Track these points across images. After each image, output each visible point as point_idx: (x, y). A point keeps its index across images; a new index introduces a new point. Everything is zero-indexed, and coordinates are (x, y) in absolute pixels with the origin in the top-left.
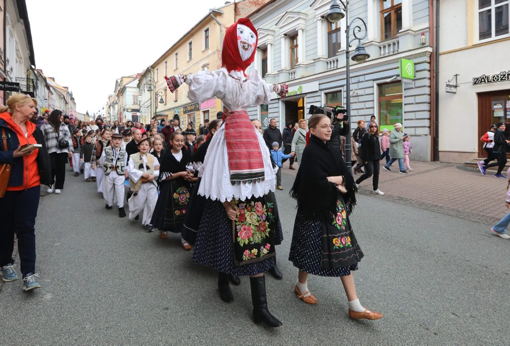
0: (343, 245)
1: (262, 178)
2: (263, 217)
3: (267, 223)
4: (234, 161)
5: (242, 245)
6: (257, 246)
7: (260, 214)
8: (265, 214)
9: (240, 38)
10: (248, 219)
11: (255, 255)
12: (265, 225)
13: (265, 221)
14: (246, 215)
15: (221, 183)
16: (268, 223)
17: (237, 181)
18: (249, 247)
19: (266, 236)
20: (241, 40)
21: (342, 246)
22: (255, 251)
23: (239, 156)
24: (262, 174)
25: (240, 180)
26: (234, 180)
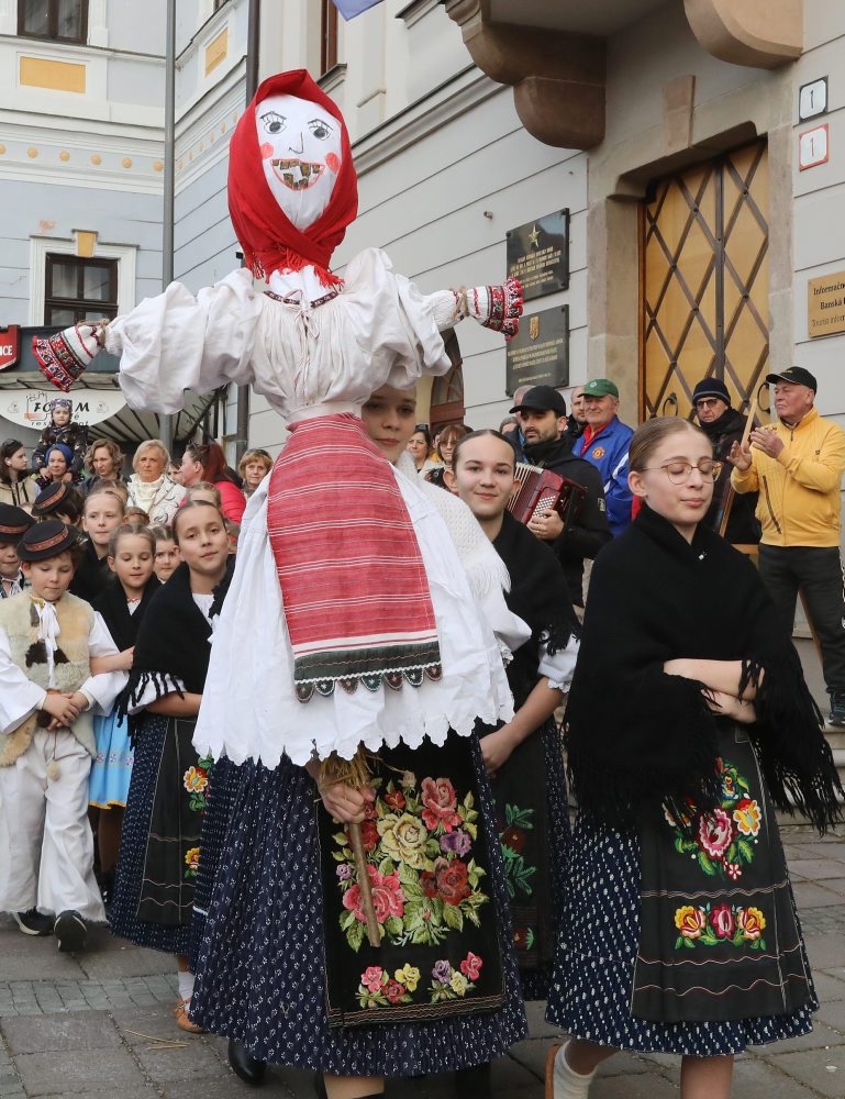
0: (718, 937)
1: (429, 670)
2: (458, 843)
3: (475, 871)
5: (356, 944)
6: (422, 955)
7: (442, 828)
8: (466, 832)
9: (270, 148)
10: (388, 841)
11: (407, 992)
12: (463, 876)
13: (466, 860)
14: (381, 826)
16: (480, 870)
17: (320, 684)
18: (388, 954)
19: (467, 922)
20: (275, 157)
21: (710, 940)
22: (408, 975)
24: (431, 652)
25: (333, 679)
26: (307, 682)
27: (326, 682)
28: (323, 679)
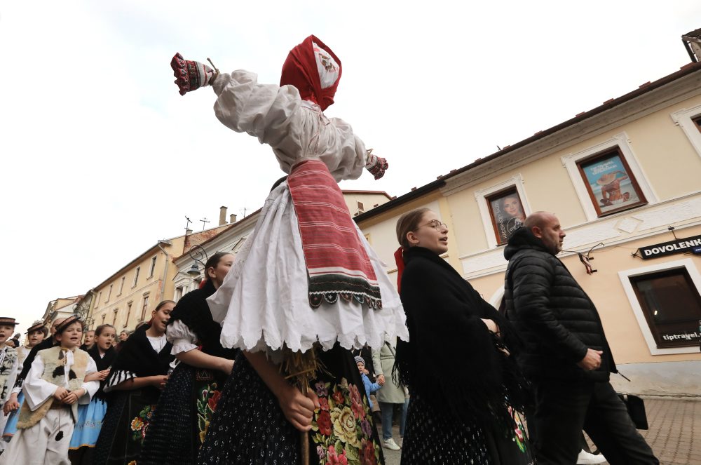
2: (367, 428)
3: (376, 447)
4: (315, 246)
7: (360, 418)
8: (368, 420)
9: (318, 49)
12: (372, 451)
13: (372, 440)
15: (288, 297)
17: (328, 295)
20: (320, 53)
23: (328, 235)
24: (377, 292)
25: (337, 292)
26: (318, 293)
27: (332, 294)
28: (330, 292)
